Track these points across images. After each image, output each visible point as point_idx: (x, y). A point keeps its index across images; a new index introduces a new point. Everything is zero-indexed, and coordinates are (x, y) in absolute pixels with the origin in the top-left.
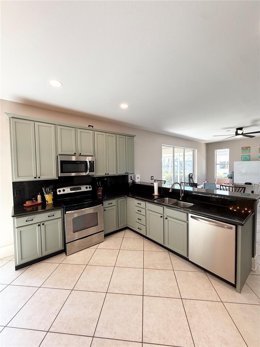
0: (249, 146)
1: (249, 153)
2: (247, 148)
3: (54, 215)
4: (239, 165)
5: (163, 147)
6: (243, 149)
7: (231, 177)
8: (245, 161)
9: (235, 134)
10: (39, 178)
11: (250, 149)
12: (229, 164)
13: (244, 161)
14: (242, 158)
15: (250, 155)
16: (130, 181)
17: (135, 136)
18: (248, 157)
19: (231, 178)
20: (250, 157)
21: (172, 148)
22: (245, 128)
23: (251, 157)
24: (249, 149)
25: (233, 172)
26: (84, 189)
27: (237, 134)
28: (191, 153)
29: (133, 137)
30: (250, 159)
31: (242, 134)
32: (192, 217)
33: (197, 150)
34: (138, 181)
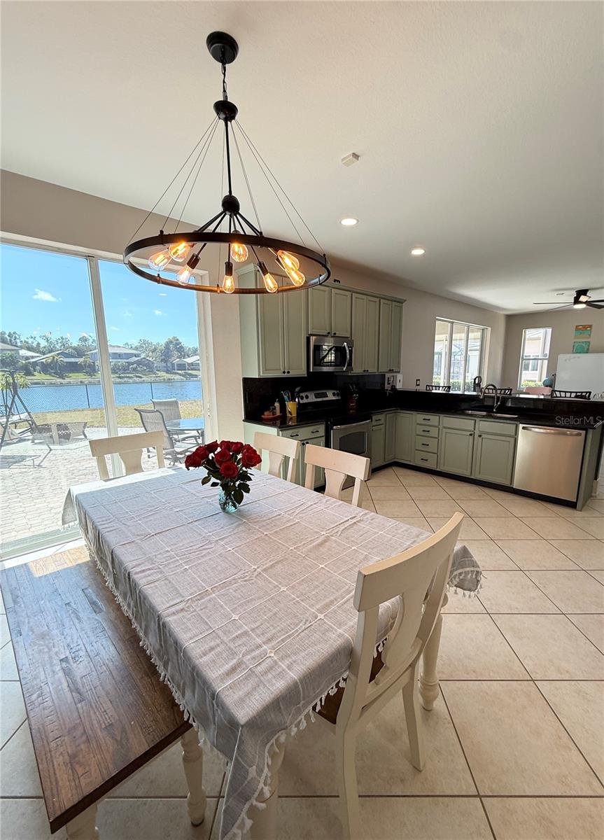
0: (590, 324)
1: (588, 338)
2: (585, 327)
3: (318, 431)
4: (568, 361)
5: (437, 322)
6: (580, 329)
7: (550, 384)
8: (579, 353)
9: (573, 301)
10: (288, 372)
11: (590, 330)
12: (549, 360)
14: (574, 346)
15: (589, 342)
16: (387, 387)
17: (405, 300)
18: (586, 347)
19: (550, 386)
20: (589, 346)
21: (450, 324)
22: (594, 291)
23: (591, 345)
24: (588, 329)
25: (554, 375)
26: (331, 396)
27: (577, 301)
28: (479, 334)
29: (401, 302)
30: (588, 349)
31: (586, 303)
32: (523, 428)
33: (490, 328)
34: (399, 386)
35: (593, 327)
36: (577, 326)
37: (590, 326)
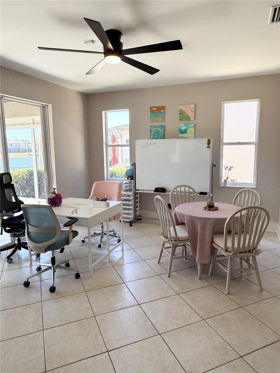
0: (164, 105)
1: (162, 121)
2: (159, 109)
4: (144, 147)
6: (153, 111)
7: (132, 176)
8: (157, 139)
11: (164, 112)
12: (130, 146)
13: (155, 138)
14: (151, 131)
15: (165, 127)
18: (161, 131)
19: (132, 179)
20: (164, 130)
23: (166, 130)
24: (162, 111)
25: (134, 165)
30: (164, 135)
35: (166, 108)
36: (151, 108)
37: (163, 108)
